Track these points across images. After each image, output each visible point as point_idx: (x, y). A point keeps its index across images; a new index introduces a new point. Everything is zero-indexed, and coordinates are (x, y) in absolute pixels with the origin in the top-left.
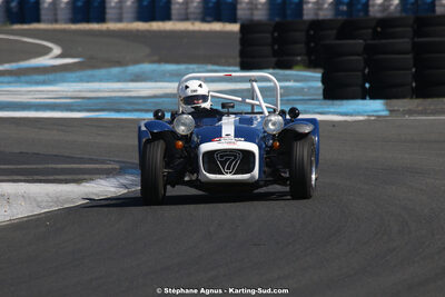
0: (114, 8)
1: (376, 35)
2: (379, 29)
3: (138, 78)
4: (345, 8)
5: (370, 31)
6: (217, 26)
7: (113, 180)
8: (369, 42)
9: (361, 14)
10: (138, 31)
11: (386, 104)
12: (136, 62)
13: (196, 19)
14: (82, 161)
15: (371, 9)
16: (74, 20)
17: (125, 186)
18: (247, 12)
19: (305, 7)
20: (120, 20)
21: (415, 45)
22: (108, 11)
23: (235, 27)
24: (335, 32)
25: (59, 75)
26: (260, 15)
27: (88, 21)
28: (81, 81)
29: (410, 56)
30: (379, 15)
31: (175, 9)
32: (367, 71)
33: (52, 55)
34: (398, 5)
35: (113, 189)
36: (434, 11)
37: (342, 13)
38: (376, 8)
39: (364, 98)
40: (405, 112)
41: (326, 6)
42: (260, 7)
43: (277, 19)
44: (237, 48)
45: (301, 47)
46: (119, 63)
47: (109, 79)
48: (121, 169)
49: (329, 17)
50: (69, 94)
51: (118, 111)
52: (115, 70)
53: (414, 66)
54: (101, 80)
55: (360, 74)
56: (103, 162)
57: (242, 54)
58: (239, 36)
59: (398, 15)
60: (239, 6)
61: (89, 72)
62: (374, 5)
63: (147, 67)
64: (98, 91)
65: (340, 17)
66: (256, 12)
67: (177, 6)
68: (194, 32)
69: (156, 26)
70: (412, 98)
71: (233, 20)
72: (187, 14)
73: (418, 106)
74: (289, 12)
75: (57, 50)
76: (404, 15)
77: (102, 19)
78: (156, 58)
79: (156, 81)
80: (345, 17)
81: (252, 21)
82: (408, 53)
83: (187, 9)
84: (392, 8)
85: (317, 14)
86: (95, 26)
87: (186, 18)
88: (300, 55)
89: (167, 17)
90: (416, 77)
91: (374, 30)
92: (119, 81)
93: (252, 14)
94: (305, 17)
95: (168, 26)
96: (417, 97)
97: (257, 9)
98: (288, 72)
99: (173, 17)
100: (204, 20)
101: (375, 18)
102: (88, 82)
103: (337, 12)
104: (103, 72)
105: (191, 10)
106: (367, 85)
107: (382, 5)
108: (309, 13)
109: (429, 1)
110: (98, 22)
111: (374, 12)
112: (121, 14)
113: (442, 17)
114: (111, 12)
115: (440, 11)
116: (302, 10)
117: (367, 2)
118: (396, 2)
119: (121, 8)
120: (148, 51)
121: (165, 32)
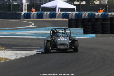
6: (65, 19)
9: (93, 17)
10: (49, 20)
11: (95, 35)
12: (49, 26)
13: (61, 18)
16: (37, 18)
20: (46, 18)
23: (68, 20)
24: (87, 21)
25: (33, 29)
26: (73, 17)
27: (40, 18)
30: (97, 17)
31: (57, 16)
32: (92, 29)
33: (32, 25)
36: (107, 17)
37: (89, 17)
39: (91, 34)
40: (99, 37)
43: (77, 18)
46: (45, 27)
48: (40, 48)
49: (87, 18)
51: (43, 36)
55: (90, 29)
57: (69, 25)
59: (100, 17)
60: (69, 16)
61: (39, 29)
68: (60, 20)
69: (53, 19)
71: (68, 18)
74: (79, 17)
75: (33, 24)
76: (102, 17)
77: (43, 18)
81: (72, 18)
85: (85, 17)
86: (41, 19)
87: (59, 18)
88: (80, 25)
89: (55, 18)
92: (44, 30)
94: (82, 18)
98: (78, 29)
100: (62, 18)
104: (42, 28)
105: (60, 16)
107: (97, 15)
108: (83, 17)
109: (106, 15)
110: (42, 18)
111: (96, 17)
112: (46, 17)
113: (109, 18)
114: (44, 17)
115: (109, 17)
116: (82, 16)
117: (94, 15)
118: (100, 15)
119: (46, 16)
120: (51, 24)
121: (54, 20)
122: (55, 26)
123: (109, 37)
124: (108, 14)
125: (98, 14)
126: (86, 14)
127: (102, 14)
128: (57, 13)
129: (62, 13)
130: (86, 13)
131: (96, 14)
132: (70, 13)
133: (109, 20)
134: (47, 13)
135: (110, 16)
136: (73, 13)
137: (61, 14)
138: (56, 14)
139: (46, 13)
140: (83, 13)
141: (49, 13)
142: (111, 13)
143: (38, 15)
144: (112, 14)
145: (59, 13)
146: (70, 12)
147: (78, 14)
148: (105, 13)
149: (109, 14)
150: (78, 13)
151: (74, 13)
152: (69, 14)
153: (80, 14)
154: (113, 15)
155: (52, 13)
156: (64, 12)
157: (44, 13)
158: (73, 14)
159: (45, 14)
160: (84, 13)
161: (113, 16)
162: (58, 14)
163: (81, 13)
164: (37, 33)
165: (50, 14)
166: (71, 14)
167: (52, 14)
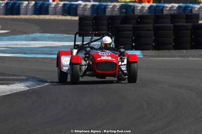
0: (24, 9)
1: (138, 23)
2: (139, 20)
3: (34, 39)
4: (124, 11)
5: (135, 21)
6: (69, 18)
7: (23, 84)
8: (135, 26)
9: (132, 13)
10: (34, 19)
11: (142, 53)
12: (33, 32)
13: (59, 14)
14: (9, 75)
15: (136, 11)
16: (6, 14)
17: (28, 87)
18: (82, 12)
19: (107, 10)
20: (26, 14)
21: (155, 27)
22: (21, 10)
23: (77, 18)
24: (119, 21)
26: (88, 13)
27: (12, 15)
28: (9, 40)
29: (152, 32)
30: (139, 14)
31: (50, 10)
32: (133, 38)
34: (147, 10)
35: (23, 88)
36: (163, 12)
37: (123, 13)
38: (138, 11)
39: (132, 50)
40: (150, 56)
41: (116, 9)
42: (87, 9)
43: (95, 15)
44: (78, 27)
45: (105, 27)
46: (25, 33)
47: (21, 40)
48: (26, 79)
49: (117, 15)
50: (4, 46)
51: (25, 54)
52: (24, 36)
53: (154, 36)
54: (18, 40)
55: (130, 39)
56: (19, 76)
58: (78, 22)
59: (147, 14)
60: (78, 9)
61: (13, 37)
62: (137, 10)
63: (38, 35)
64: (17, 45)
65: (122, 15)
66: (86, 12)
67: (51, 9)
68: (58, 20)
69: (42, 17)
70: (153, 50)
71: (76, 15)
72: (56, 12)
73: (155, 53)
74: (100, 12)
76: (150, 14)
77: (19, 14)
78: (42, 31)
79: (42, 41)
80: (124, 15)
81: (84, 15)
82: (151, 31)
83: (56, 10)
84: (145, 11)
85: (112, 13)
86: (16, 17)
87: (55, 14)
88: (105, 31)
89: (47, 13)
90: (154, 41)
91: (137, 20)
93: (84, 13)
94: (107, 14)
95: (47, 17)
96: (155, 50)
97: (86, 10)
99: (50, 13)
100: (63, 15)
101: (137, 16)
102: (12, 41)
103: (121, 12)
104: (19, 37)
105: (57, 10)
106: (134, 44)
107: (140, 10)
108: (108, 12)
109: (161, 8)
110: (17, 15)
111: (137, 13)
112: (27, 11)
113: (166, 15)
114: (22, 11)
115: (165, 12)
116: (105, 11)
117: (134, 8)
118: (147, 8)
119: (27, 9)
120: (38, 27)
121: (46, 19)
122: (47, 33)
123: (174, 57)
124: (163, 7)
125: (143, 7)
126: (114, 6)
127: (151, 7)
128: (51, 4)
129: (62, 3)
130: (115, 3)
131: (137, 7)
132: (80, 5)
133: (169, 20)
134: (29, 3)
135: (168, 10)
136: (87, 3)
137: (61, 5)
138: (49, 5)
139: (27, 2)
140: (109, 3)
141: (34, 2)
142: (170, 5)
143: (9, 7)
144: (172, 7)
145: (55, 3)
146: (80, 2)
147: (98, 6)
148: (158, 4)
149: (167, 7)
150: (97, 3)
151: (89, 4)
152: (77, 5)
153: (102, 5)
154: (175, 8)
155: (41, 2)
156: (66, 2)
157: (22, 3)
158: (86, 5)
159: (25, 5)
160: (111, 5)
161: (176, 12)
162: (53, 6)
163: (104, 3)
164: (10, 46)
165: (35, 5)
166: (82, 6)
167: (39, 5)
